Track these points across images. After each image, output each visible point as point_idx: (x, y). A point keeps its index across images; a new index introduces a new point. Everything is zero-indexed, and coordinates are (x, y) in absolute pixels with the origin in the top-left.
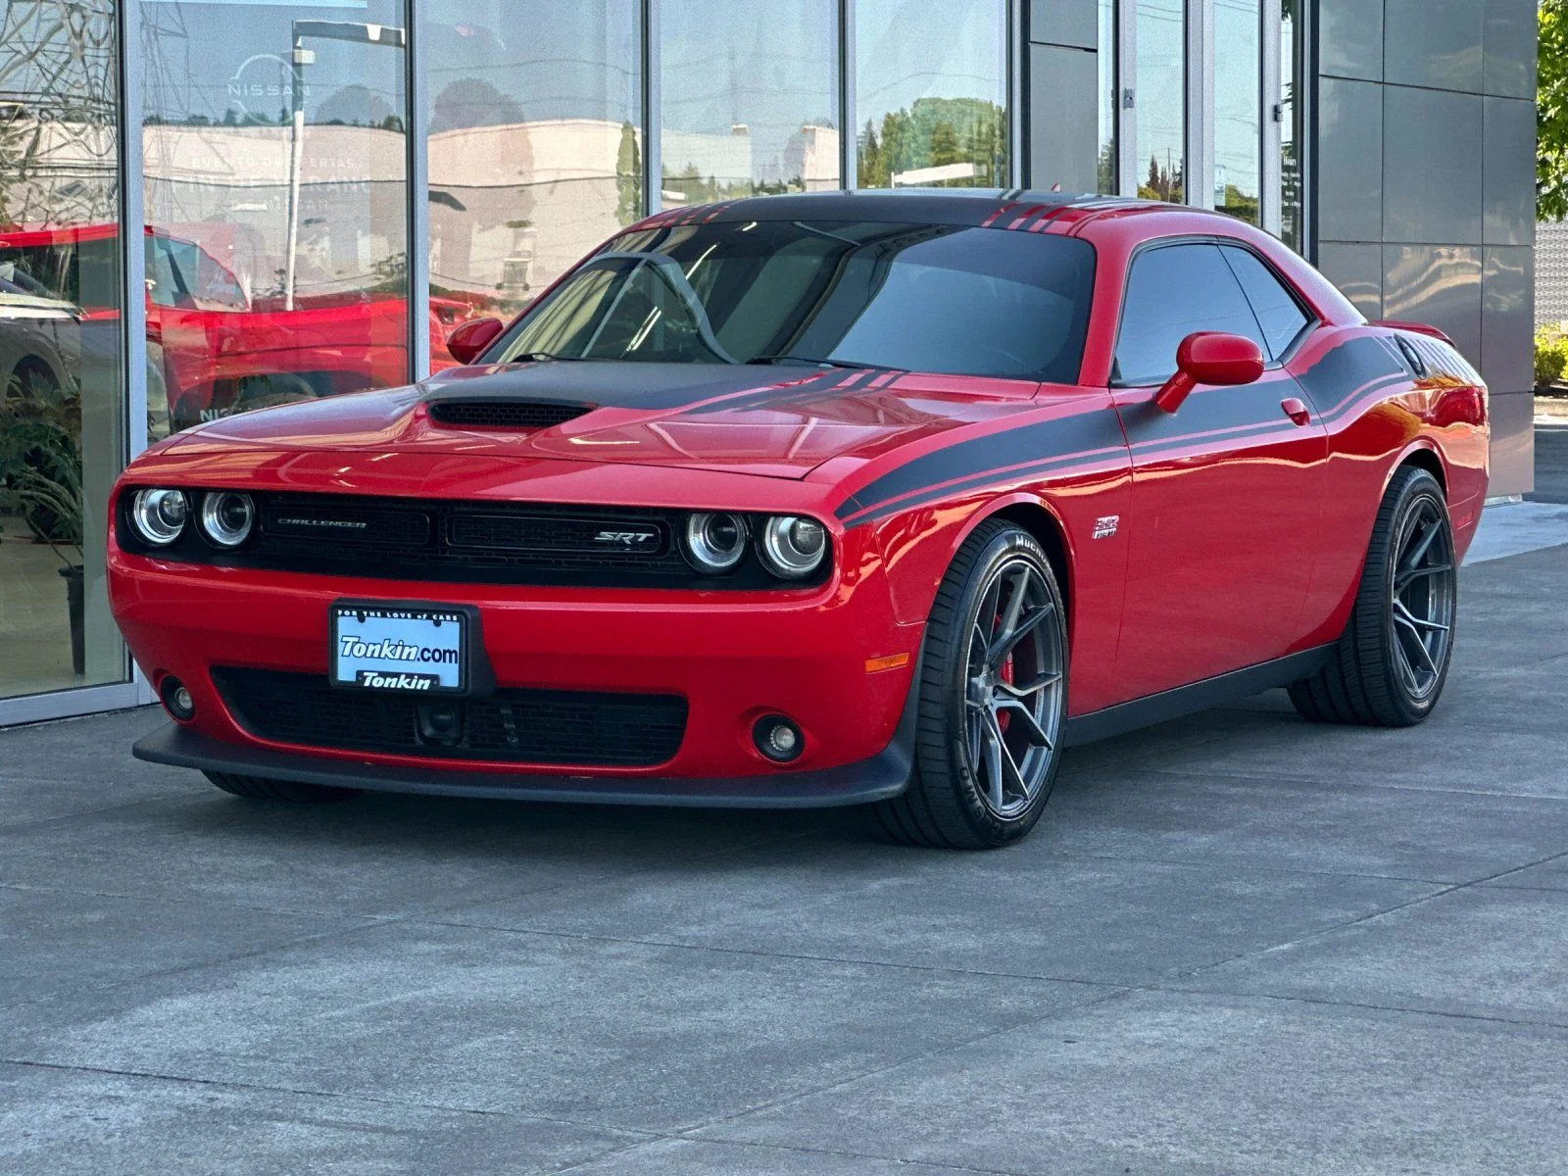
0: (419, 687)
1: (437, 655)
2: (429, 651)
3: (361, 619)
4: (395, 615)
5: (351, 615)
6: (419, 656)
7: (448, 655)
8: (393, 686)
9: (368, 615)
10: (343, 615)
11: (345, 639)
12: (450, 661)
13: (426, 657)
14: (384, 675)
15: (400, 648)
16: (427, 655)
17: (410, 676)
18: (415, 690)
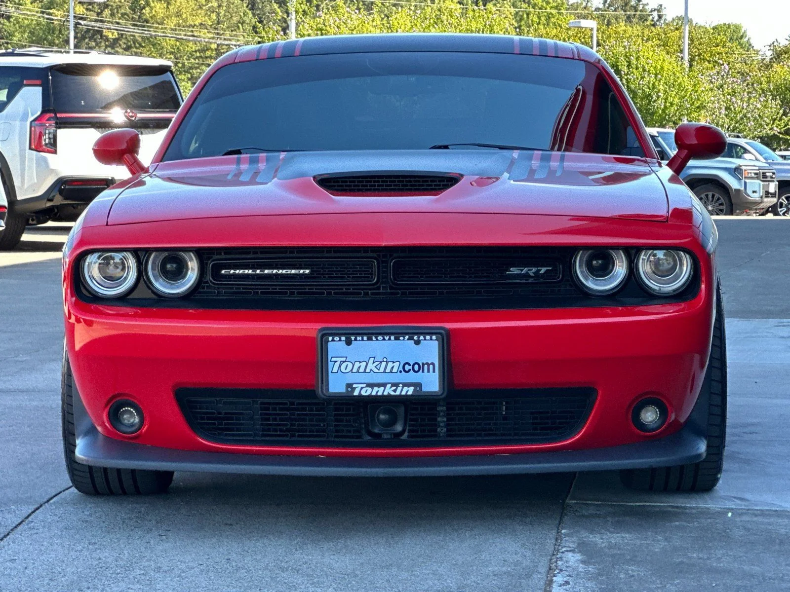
0: (403, 393)
1: (416, 367)
2: (409, 365)
3: (349, 342)
4: (380, 338)
5: (340, 340)
6: (401, 369)
7: (426, 366)
8: (380, 393)
9: (356, 339)
10: (333, 340)
11: (333, 359)
12: (428, 371)
13: (407, 369)
14: (371, 385)
15: (384, 364)
16: (407, 367)
17: (396, 385)
18: (400, 396)
